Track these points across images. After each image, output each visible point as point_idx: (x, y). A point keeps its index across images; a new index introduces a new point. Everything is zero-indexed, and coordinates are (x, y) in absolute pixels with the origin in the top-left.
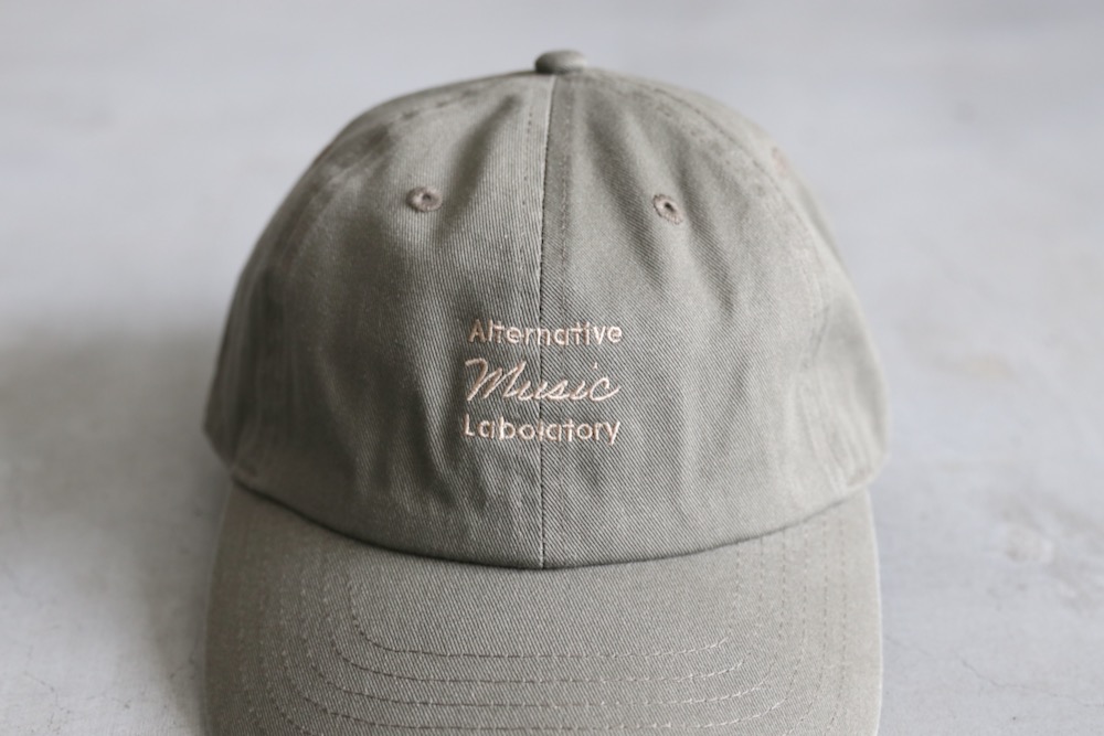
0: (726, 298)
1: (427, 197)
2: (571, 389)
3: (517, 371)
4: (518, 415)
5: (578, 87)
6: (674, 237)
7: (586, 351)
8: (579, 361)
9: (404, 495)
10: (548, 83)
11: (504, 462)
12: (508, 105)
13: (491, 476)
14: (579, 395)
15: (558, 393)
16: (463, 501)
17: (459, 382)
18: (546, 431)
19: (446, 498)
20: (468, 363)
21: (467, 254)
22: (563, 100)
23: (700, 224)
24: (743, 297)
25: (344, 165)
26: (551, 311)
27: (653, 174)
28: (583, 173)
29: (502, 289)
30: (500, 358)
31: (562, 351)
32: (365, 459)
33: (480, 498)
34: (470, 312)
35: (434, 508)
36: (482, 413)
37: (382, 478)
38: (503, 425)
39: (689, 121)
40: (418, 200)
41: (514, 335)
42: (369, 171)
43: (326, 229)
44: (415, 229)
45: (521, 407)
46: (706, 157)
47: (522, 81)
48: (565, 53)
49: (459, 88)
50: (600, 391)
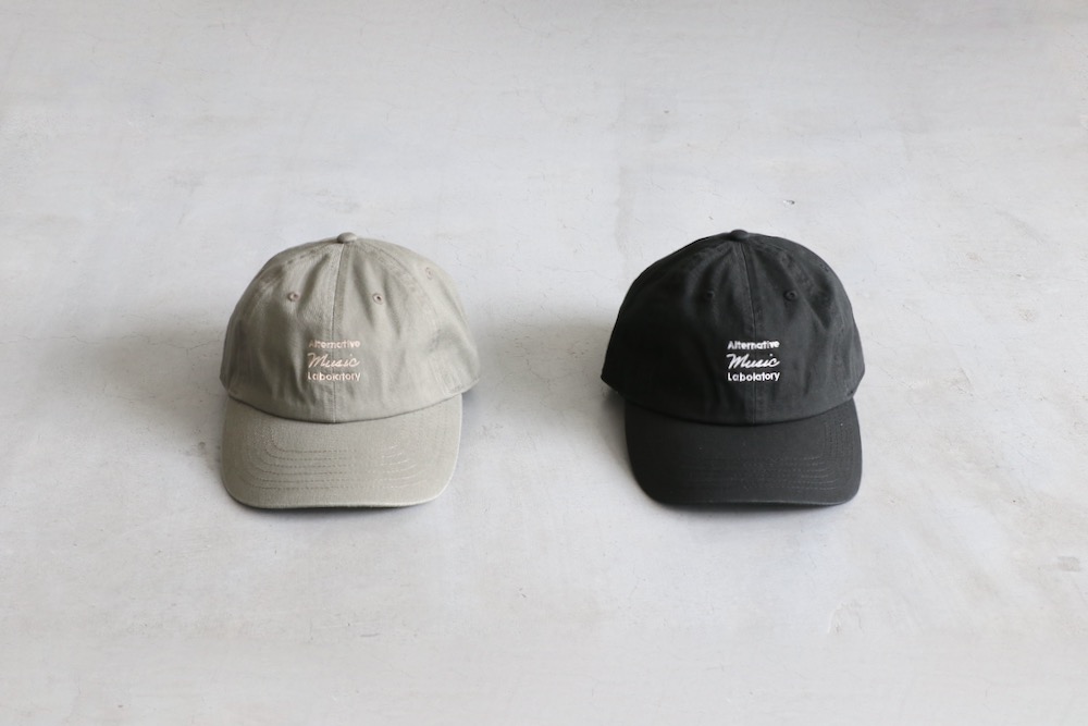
0: (398, 329)
1: (295, 296)
2: (343, 363)
3: (325, 357)
4: (326, 372)
5: (352, 250)
6: (380, 309)
7: (348, 350)
8: (343, 354)
9: (289, 400)
10: (340, 248)
11: (321, 387)
12: (325, 258)
13: (317, 392)
14: (346, 365)
15: (339, 364)
16: (309, 401)
17: (306, 361)
18: (335, 377)
19: (303, 400)
20: (309, 354)
21: (308, 317)
22: (345, 255)
23: (390, 303)
24: (404, 329)
25: (267, 282)
26: (336, 337)
27: (374, 285)
28: (350, 286)
29: (319, 329)
30: (319, 353)
31: (340, 350)
32: (275, 388)
33: (314, 400)
34: (309, 337)
35: (299, 404)
36: (314, 371)
37: (281, 393)
38: (321, 375)
39: (390, 263)
40: (292, 297)
41: (324, 345)
42: (276, 284)
43: (260, 307)
44: (291, 307)
45: (326, 369)
46: (394, 278)
47: (333, 246)
48: (349, 234)
49: (309, 248)
50: (353, 363)
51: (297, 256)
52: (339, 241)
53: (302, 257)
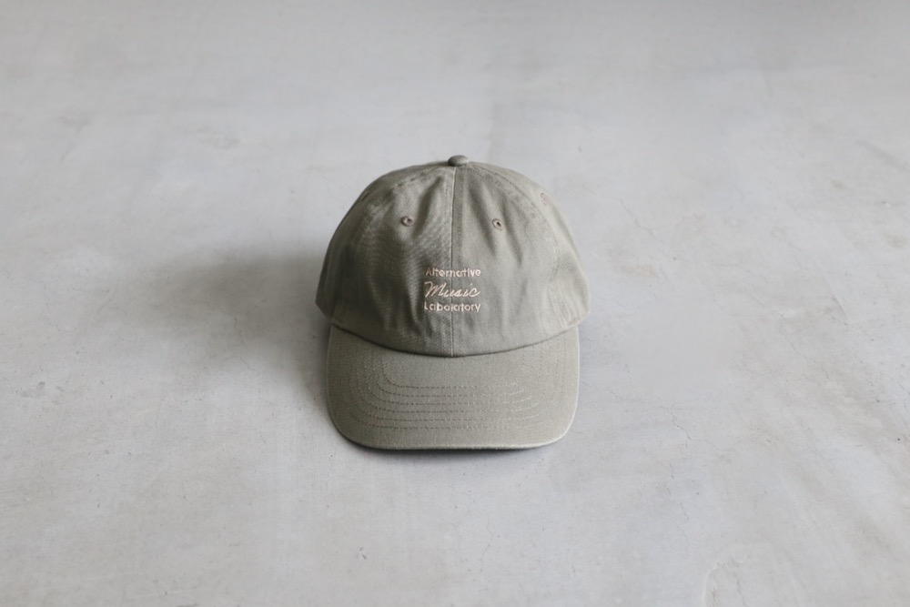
0: (519, 258)
1: (409, 220)
2: (462, 292)
3: (443, 286)
4: (444, 302)
5: (465, 173)
6: (500, 235)
7: (468, 279)
8: (464, 283)
9: (402, 331)
10: (453, 171)
11: (439, 319)
12: (439, 181)
13: (434, 324)
14: (466, 294)
15: (458, 294)
16: (424, 333)
17: (422, 290)
18: (454, 308)
19: (418, 332)
20: (426, 283)
21: (425, 244)
22: (459, 178)
23: (510, 230)
24: (526, 257)
25: (376, 205)
26: (455, 265)
27: (493, 211)
28: (467, 211)
29: (437, 257)
30: (437, 281)
31: (459, 279)
32: (387, 318)
33: (430, 332)
34: (426, 264)
35: (414, 336)
36: (430, 301)
37: (394, 324)
38: (438, 305)
39: (508, 188)
40: (406, 221)
41: (442, 273)
42: (387, 209)
43: (371, 231)
44: (404, 232)
45: (445, 299)
46: (513, 202)
47: (443, 169)
48: (460, 157)
49: (419, 171)
50: (473, 293)
51: (407, 180)
52: (451, 163)
53: (412, 180)
